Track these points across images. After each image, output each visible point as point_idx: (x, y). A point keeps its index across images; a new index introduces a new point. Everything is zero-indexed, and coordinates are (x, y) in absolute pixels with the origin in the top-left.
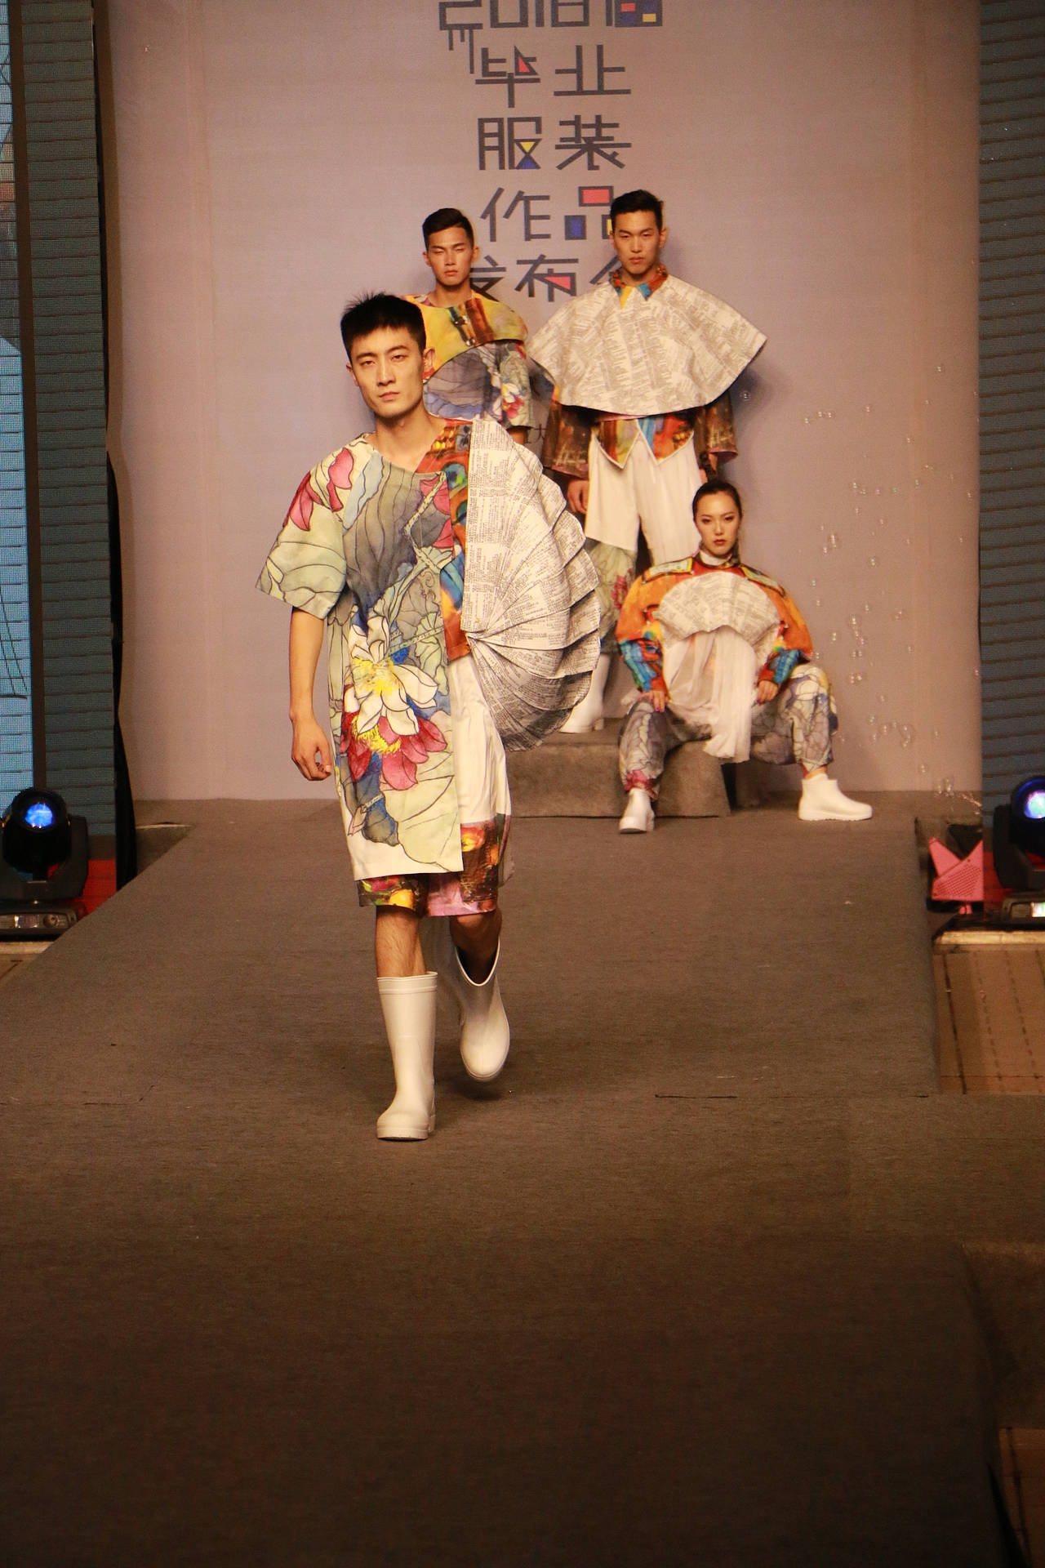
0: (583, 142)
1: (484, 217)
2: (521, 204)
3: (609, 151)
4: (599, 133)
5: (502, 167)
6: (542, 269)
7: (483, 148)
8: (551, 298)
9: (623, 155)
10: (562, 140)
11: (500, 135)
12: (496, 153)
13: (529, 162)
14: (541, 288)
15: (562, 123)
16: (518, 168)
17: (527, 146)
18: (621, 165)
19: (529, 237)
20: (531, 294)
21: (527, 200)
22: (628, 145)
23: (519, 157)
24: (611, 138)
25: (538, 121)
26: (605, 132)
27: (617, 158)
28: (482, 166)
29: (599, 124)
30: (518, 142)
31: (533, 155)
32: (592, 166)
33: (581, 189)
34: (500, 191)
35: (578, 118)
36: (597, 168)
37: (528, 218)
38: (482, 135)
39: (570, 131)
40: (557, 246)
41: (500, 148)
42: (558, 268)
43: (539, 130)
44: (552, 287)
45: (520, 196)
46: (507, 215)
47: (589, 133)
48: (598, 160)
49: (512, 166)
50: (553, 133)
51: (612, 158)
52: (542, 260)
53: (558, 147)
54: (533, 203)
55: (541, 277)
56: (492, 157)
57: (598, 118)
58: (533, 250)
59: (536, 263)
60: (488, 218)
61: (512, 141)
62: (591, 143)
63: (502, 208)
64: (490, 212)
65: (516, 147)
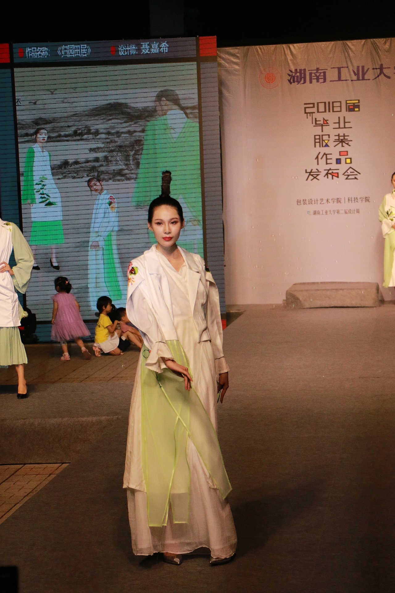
0: (340, 140)
1: (316, 159)
2: (325, 156)
3: (347, 142)
4: (344, 138)
5: (320, 146)
6: (330, 172)
7: (315, 142)
8: (333, 178)
9: (350, 143)
10: (335, 140)
11: (319, 139)
12: (319, 143)
13: (327, 145)
14: (330, 176)
15: (335, 136)
16: (324, 147)
17: (326, 141)
18: (350, 146)
19: (327, 164)
20: (328, 178)
21: (326, 155)
22: (351, 141)
23: (324, 144)
24: (347, 139)
25: (329, 135)
26: (346, 138)
27: (349, 144)
28: (315, 146)
29: (344, 136)
30: (324, 140)
31: (328, 144)
32: (342, 146)
33: (340, 152)
34: (320, 153)
35: (339, 134)
36: (344, 146)
37: (327, 159)
38: (315, 139)
39: (337, 138)
40: (334, 166)
41: (320, 142)
42: (334, 171)
43: (329, 137)
44: (333, 176)
45: (325, 154)
46: (321, 159)
47: (342, 138)
48: (344, 144)
49: (322, 146)
50: (333, 138)
51: (347, 144)
52: (330, 169)
53: (334, 141)
54: (328, 155)
55: (330, 174)
56: (318, 144)
57: (344, 134)
58: (328, 167)
59: (329, 170)
61: (323, 140)
62: (342, 140)
63: (320, 157)
64: (317, 158)
65: (324, 142)
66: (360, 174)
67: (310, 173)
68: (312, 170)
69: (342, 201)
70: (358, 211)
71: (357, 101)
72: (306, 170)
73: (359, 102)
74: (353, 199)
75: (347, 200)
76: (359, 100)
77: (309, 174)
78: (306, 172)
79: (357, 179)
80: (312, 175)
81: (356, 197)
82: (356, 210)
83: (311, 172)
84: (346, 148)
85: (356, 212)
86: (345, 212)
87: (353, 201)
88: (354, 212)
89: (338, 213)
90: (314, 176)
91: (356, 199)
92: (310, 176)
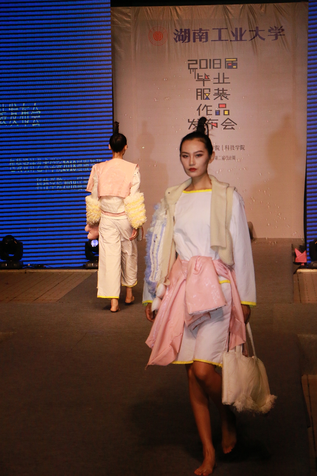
0: (220, 94)
1: (197, 110)
2: (206, 107)
3: (225, 96)
4: (223, 92)
5: (201, 99)
6: (210, 122)
7: (197, 95)
8: (212, 128)
9: (228, 97)
10: (215, 93)
11: (201, 92)
12: (200, 96)
13: (207, 98)
14: (210, 126)
15: (215, 90)
16: (205, 99)
17: (207, 95)
18: (228, 99)
19: (207, 115)
21: (207, 107)
22: (230, 95)
23: (205, 97)
24: (226, 93)
25: (210, 89)
26: (225, 92)
27: (227, 97)
28: (197, 99)
29: (223, 90)
30: (205, 94)
31: (208, 97)
32: (221, 99)
33: (219, 104)
34: (201, 105)
35: (218, 89)
36: (223, 100)
37: (207, 110)
38: (197, 92)
39: (217, 92)
40: (214, 117)
41: (201, 95)
42: (214, 122)
43: (210, 91)
44: (212, 126)
45: (205, 106)
46: (202, 110)
47: (221, 92)
48: (223, 98)
49: (204, 99)
50: (213, 92)
51: (226, 98)
52: (210, 120)
53: (214, 95)
54: (208, 107)
55: (210, 124)
56: (199, 97)
57: (223, 89)
60: (198, 110)
61: (204, 93)
62: (221, 94)
63: (201, 108)
64: (199, 109)
65: (205, 95)
66: (236, 124)
67: (192, 122)
68: (194, 120)
69: (220, 148)
70: (234, 158)
71: (235, 60)
72: (189, 120)
73: (237, 61)
74: (230, 147)
75: (224, 147)
76: (237, 59)
77: (191, 123)
78: (189, 122)
79: (234, 129)
80: (194, 125)
81: (232, 146)
82: (232, 157)
83: (193, 121)
84: (225, 101)
85: (232, 158)
86: (222, 158)
87: (230, 149)
88: (230, 158)
89: (216, 159)
90: (195, 125)
91: (232, 147)
92: (192, 125)
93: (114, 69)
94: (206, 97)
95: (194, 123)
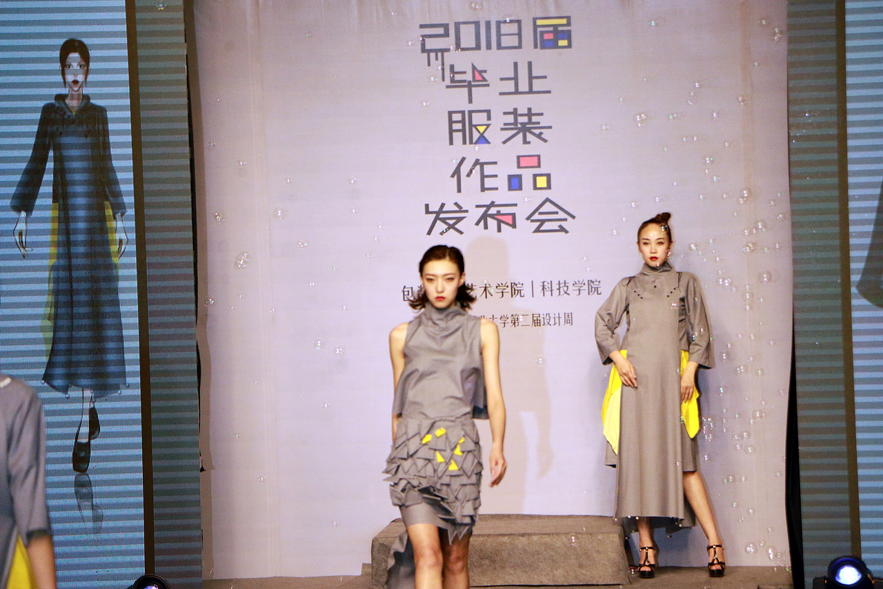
0: (519, 126)
1: (453, 176)
2: (478, 167)
3: (537, 131)
4: (530, 119)
5: (464, 143)
6: (493, 211)
7: (451, 131)
8: (499, 230)
9: (546, 134)
10: (505, 124)
11: (463, 121)
12: (461, 134)
13: (483, 139)
14: (492, 223)
15: (505, 113)
16: (476, 143)
17: (482, 129)
18: (545, 141)
19: (483, 189)
20: (486, 227)
21: (482, 165)
22: (550, 127)
23: (476, 136)
24: (539, 123)
25: (488, 112)
26: (534, 119)
27: (543, 136)
28: (451, 143)
29: (530, 114)
30: (475, 126)
31: (485, 135)
32: (525, 142)
33: (519, 157)
34: (463, 159)
35: (516, 110)
36: (529, 143)
37: (483, 177)
38: (451, 122)
39: (510, 119)
40: (503, 195)
41: (463, 130)
42: (504, 210)
43: (489, 118)
44: (499, 222)
45: (477, 162)
46: (468, 175)
47: (525, 119)
48: (530, 137)
49: (471, 142)
50: (499, 120)
51: (539, 136)
52: (493, 204)
53: (502, 129)
54: (485, 166)
55: (492, 216)
56: (458, 137)
57: (530, 109)
58: (486, 198)
59: (488, 207)
60: (456, 176)
61: (471, 125)
62: (525, 126)
63: (464, 170)
64: (457, 172)
65: (474, 129)
66: (573, 217)
67: (438, 213)
68: (443, 205)
69: (526, 290)
70: (569, 319)
71: (564, 21)
72: (427, 206)
73: (569, 24)
74: (555, 287)
75: (538, 289)
76: (568, 18)
77: (435, 215)
78: (427, 212)
79: (566, 232)
80: (444, 220)
81: (562, 282)
82: (562, 315)
83: (441, 210)
84: (535, 146)
85: (562, 320)
86: (534, 321)
87: (556, 292)
88: (557, 320)
89: (514, 323)
90: (448, 221)
91: (563, 285)
92: (438, 222)
93: (191, 59)
94: (478, 135)
95: (442, 216)
